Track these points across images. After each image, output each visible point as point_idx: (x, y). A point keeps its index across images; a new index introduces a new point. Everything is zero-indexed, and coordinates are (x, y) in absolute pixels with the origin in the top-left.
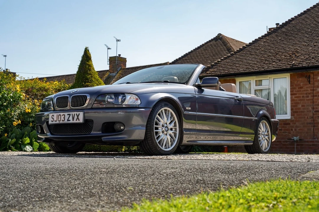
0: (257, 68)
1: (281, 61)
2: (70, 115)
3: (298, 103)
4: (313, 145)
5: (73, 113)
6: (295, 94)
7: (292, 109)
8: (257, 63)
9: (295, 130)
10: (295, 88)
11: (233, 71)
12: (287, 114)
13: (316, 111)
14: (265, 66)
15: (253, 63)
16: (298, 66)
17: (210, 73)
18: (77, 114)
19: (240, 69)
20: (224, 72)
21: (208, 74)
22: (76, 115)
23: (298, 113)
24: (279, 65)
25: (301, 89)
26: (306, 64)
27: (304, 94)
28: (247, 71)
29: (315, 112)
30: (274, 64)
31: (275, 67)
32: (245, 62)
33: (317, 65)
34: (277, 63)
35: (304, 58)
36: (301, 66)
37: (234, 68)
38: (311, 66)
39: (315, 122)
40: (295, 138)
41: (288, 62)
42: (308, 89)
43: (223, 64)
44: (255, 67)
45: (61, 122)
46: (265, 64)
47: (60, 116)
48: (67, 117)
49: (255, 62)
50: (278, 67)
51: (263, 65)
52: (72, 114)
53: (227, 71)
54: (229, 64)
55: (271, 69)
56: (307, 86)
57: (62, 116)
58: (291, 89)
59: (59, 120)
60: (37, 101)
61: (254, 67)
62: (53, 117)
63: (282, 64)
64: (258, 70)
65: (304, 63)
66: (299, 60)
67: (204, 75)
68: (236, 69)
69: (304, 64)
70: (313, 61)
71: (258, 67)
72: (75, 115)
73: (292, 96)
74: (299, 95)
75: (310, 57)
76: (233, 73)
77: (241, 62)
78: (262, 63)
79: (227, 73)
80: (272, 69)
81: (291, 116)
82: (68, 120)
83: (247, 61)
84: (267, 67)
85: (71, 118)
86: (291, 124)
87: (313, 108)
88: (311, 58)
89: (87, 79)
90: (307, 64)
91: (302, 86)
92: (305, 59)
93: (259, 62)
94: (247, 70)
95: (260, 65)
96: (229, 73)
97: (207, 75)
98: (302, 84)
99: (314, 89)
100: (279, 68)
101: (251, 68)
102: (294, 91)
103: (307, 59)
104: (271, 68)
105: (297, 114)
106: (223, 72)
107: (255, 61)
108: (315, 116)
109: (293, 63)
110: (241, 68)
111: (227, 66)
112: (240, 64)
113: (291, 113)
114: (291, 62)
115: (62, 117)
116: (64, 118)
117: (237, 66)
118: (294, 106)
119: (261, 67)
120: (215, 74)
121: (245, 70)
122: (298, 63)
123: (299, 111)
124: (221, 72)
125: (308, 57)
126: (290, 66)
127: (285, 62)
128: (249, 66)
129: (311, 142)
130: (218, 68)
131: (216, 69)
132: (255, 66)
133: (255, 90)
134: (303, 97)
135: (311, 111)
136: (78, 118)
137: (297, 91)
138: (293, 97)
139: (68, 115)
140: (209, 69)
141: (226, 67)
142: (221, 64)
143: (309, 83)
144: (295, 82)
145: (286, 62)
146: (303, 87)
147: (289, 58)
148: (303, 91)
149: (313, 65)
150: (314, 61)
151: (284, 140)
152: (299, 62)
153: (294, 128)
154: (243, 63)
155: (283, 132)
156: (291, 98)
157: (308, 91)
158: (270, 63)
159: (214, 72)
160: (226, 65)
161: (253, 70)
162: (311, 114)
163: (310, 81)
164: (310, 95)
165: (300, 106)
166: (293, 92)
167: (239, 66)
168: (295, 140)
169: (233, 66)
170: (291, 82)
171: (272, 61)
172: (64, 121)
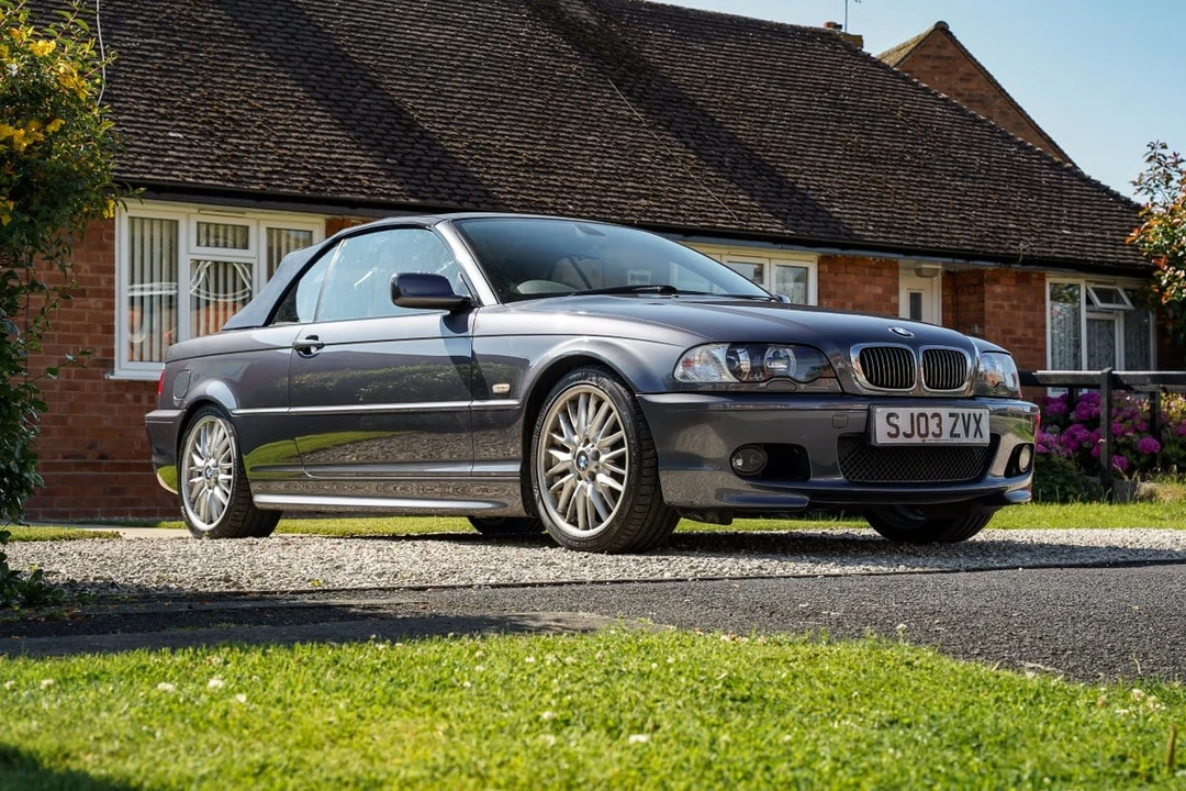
2: (957, 416)
5: (966, 411)
18: (974, 415)
22: (972, 418)
45: (930, 440)
47: (923, 420)
48: (947, 423)
52: (963, 415)
57: (932, 417)
59: (923, 431)
62: (892, 419)
72: (972, 416)
82: (953, 435)
85: (960, 429)
115: (933, 423)
116: (939, 425)
136: (978, 429)
139: (951, 415)
172: (940, 435)
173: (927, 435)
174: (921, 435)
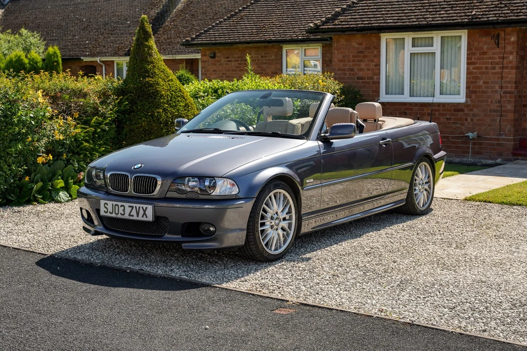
0: (415, 20)
1: (454, 9)
2: (132, 207)
3: (478, 78)
4: (498, 145)
5: (138, 206)
6: (475, 63)
7: (468, 87)
8: (415, 9)
9: (472, 120)
10: (474, 54)
11: (376, 22)
12: (460, 95)
13: (505, 93)
14: (428, 16)
15: (409, 8)
16: (481, 20)
17: (340, 25)
18: (142, 207)
19: (388, 20)
20: (362, 24)
21: (336, 25)
22: (141, 209)
23: (478, 94)
24: (450, 15)
25: (484, 55)
26: (494, 15)
27: (488, 63)
28: (400, 24)
29: (503, 93)
30: (442, 12)
31: (444, 18)
32: (397, 6)
33: (511, 19)
34: (448, 12)
35: (492, 4)
36: (486, 19)
37: (377, 16)
38: (502, 20)
39: (503, 109)
40: (470, 134)
41: (466, 11)
42: (495, 56)
43: (360, 8)
44: (413, 17)
45: (119, 216)
46: (429, 12)
47: (117, 207)
48: (128, 210)
49: (412, 7)
50: (449, 18)
51: (425, 13)
52: (136, 207)
53: (366, 21)
54: (371, 9)
55: (437, 22)
56: (493, 51)
57: (121, 207)
58: (468, 54)
59: (117, 212)
60: (71, 119)
61: (410, 17)
62: (106, 205)
63: (455, 15)
64: (417, 23)
65: (490, 14)
66: (483, 8)
67: (330, 27)
68: (382, 19)
69: (491, 16)
70: (506, 12)
71: (417, 17)
73: (469, 66)
74: (480, 66)
75: (501, 4)
76: (377, 26)
77: (390, 7)
78: (423, 10)
79: (367, 25)
80: (439, 22)
81: (466, 98)
82: (130, 215)
83: (400, 5)
84: (432, 18)
85: (134, 212)
86: (466, 110)
87: (501, 87)
88: (503, 5)
89: (147, 71)
90: (495, 17)
91: (485, 50)
92: (493, 6)
93: (419, 8)
94: (399, 21)
95: (420, 14)
96: (370, 25)
97: (334, 26)
98: (486, 47)
99: (505, 56)
100: (451, 21)
101: (405, 18)
102: (473, 57)
103: (496, 7)
104: (438, 20)
105: (475, 96)
106: (361, 22)
107: (413, 5)
108: (504, 99)
109: (473, 13)
110: (389, 17)
111: (367, 12)
112: (389, 9)
113: (466, 93)
114: (470, 11)
115: (121, 209)
116: (124, 210)
117: (383, 14)
118: (472, 82)
119: (422, 17)
120: (348, 26)
121: (396, 21)
122: (481, 13)
123: (479, 91)
124: (357, 23)
125: (498, 4)
126: (469, 19)
127: (461, 10)
128: (403, 15)
129: (495, 139)
130: (353, 15)
131: (350, 17)
132: (413, 14)
133: (411, 53)
134: (486, 68)
135: (497, 92)
136: (145, 214)
137: (478, 59)
138: (471, 68)
139: (129, 206)
140: (339, 16)
141: (365, 15)
142: (358, 8)
143: (497, 46)
144: (476, 44)
145: (463, 11)
146: (487, 52)
147: (467, 3)
148: (486, 59)
149: (505, 18)
150: (508, 11)
151: (453, 135)
152: (483, 11)
153: (470, 116)
154: (394, 8)
155: (453, 123)
156: (467, 70)
157: (495, 59)
158: (437, 11)
159: (346, 21)
160: (366, 10)
161: (409, 22)
162: (498, 97)
163: (498, 43)
164: (497, 66)
165: (481, 83)
166: (471, 60)
167: (387, 14)
168: (471, 137)
169: (377, 13)
170: (468, 42)
171: (440, 8)
172: (124, 215)
173: (118, 214)
174: (116, 214)
